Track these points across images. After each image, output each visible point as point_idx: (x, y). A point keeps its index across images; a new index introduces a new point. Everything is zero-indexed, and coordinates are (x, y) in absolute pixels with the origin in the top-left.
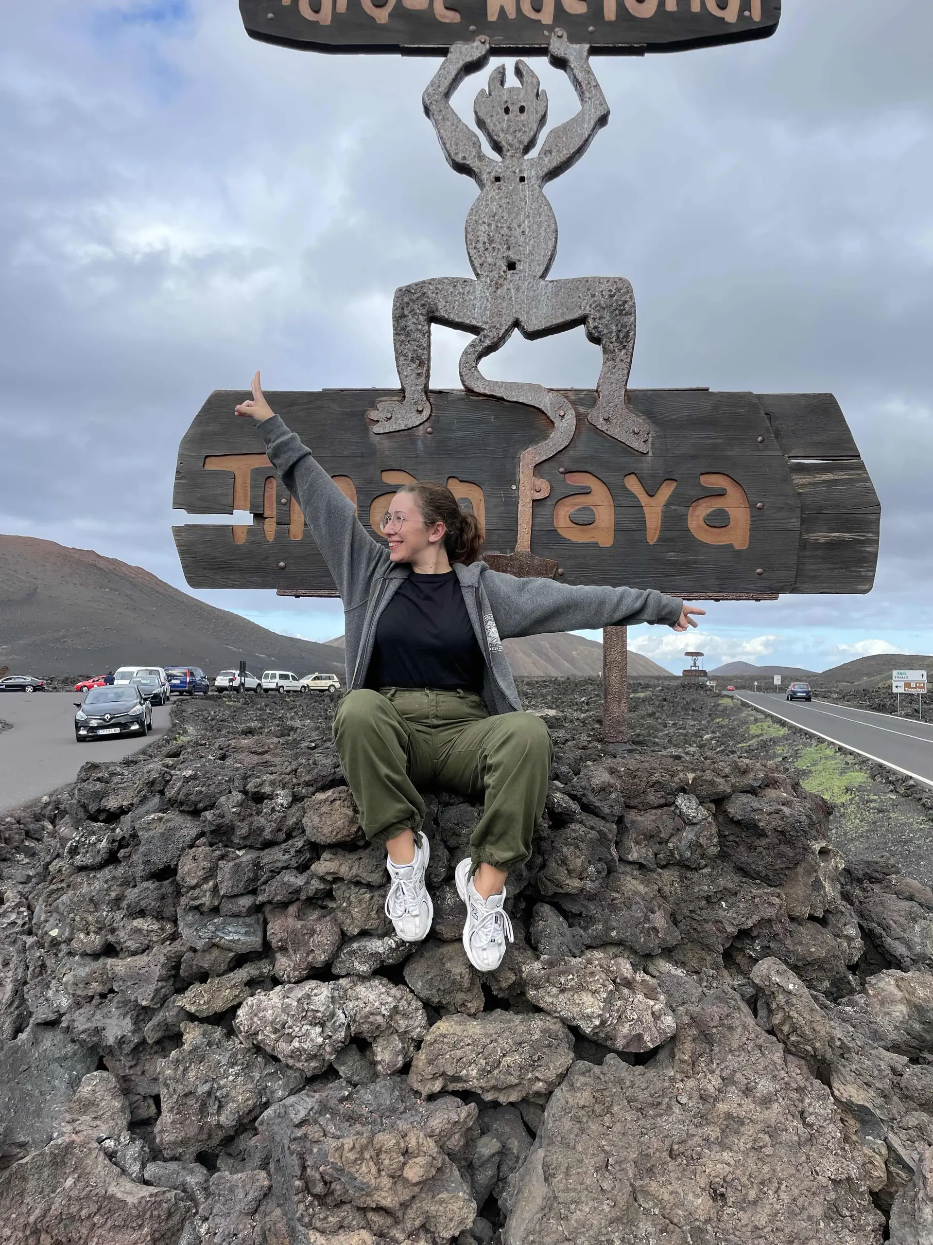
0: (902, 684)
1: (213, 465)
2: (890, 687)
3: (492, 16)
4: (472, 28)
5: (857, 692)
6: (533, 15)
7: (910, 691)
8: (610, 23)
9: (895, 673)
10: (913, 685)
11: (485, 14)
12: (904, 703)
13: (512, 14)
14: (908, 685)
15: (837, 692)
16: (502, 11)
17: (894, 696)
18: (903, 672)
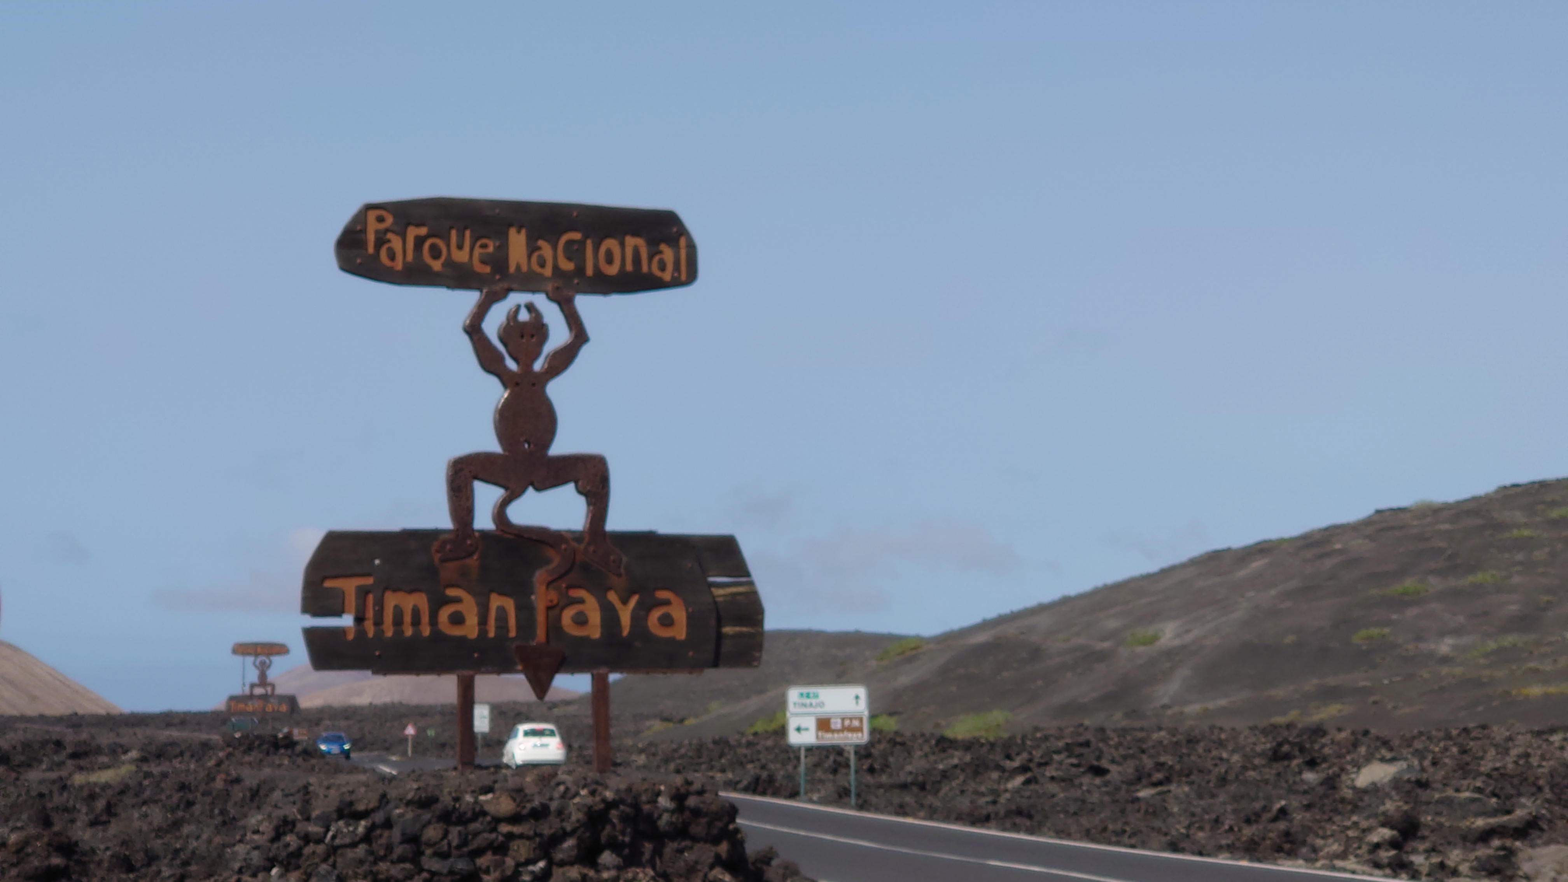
0: (810, 723)
1: (328, 584)
2: (782, 731)
3: (512, 269)
4: (498, 277)
5: (699, 750)
6: (538, 269)
7: (830, 739)
8: (589, 278)
9: (794, 695)
10: (836, 724)
11: (508, 268)
12: (819, 774)
13: (525, 268)
14: (823, 724)
15: (641, 751)
16: (518, 267)
17: (791, 754)
18: (812, 690)
